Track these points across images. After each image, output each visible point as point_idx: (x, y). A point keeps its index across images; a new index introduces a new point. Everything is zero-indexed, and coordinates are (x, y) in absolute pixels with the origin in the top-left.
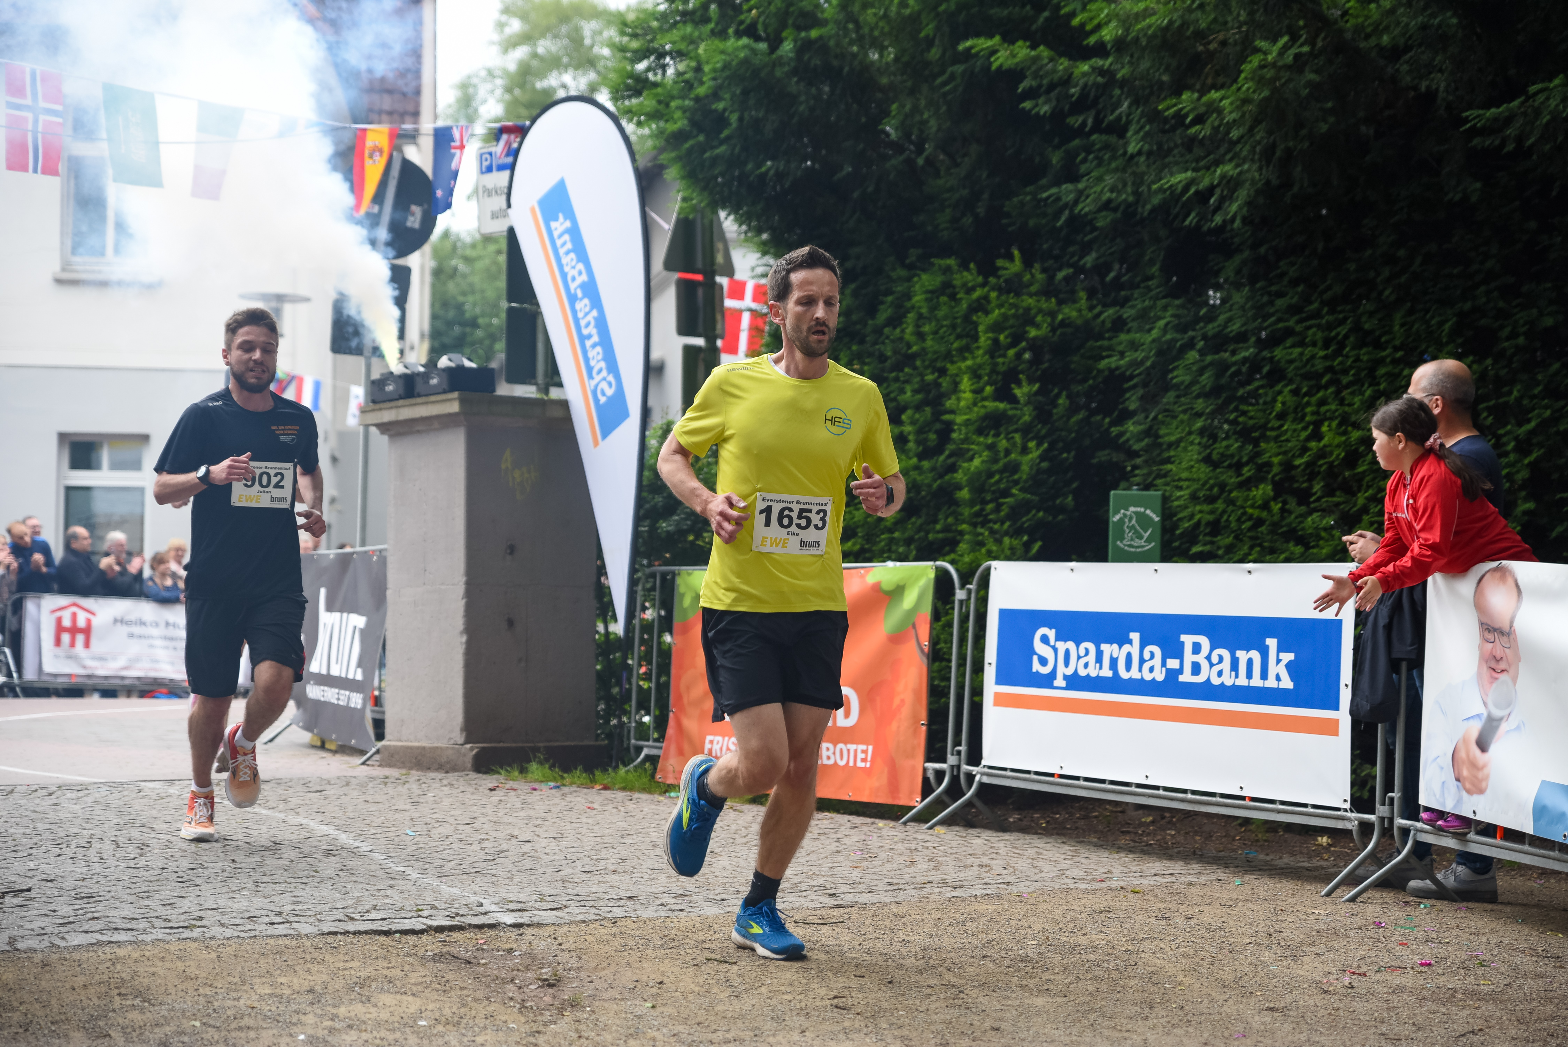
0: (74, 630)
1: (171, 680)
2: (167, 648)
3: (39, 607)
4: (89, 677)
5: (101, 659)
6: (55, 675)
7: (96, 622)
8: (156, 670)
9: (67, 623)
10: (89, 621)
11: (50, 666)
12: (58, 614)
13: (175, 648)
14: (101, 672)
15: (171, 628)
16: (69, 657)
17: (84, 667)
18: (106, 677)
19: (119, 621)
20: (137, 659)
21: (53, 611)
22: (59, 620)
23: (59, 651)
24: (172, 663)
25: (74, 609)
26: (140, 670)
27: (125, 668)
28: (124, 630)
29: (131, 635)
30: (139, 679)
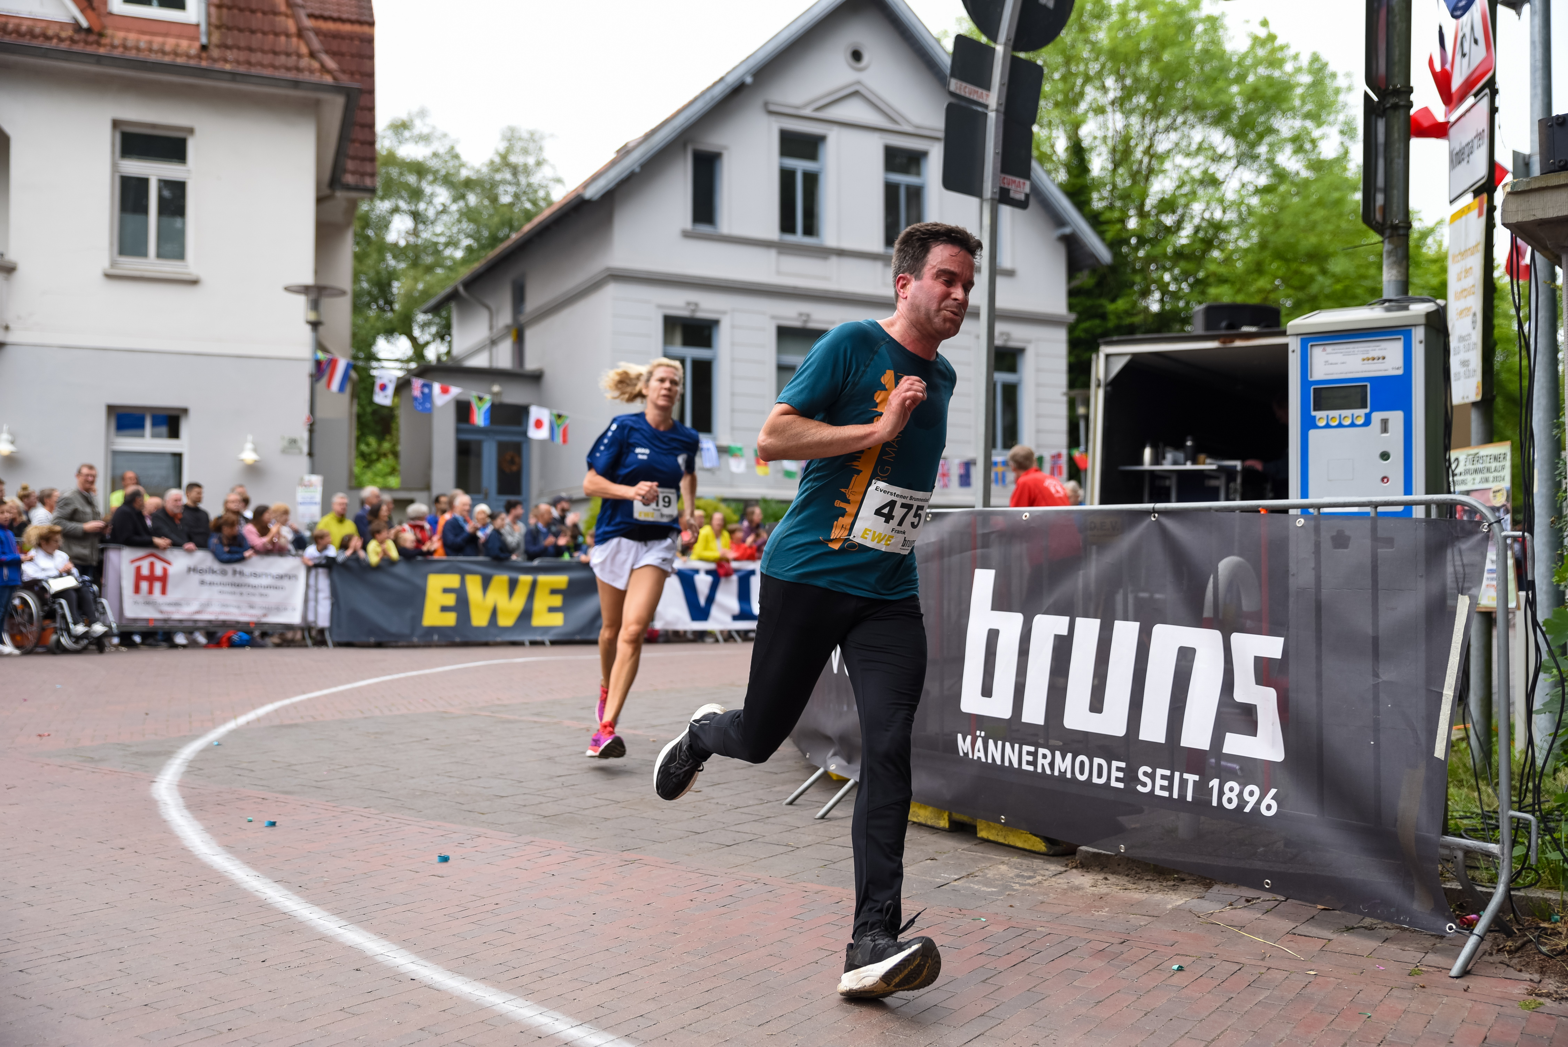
0: (151, 579)
1: (238, 623)
2: (234, 593)
3: (120, 558)
4: (165, 620)
5: (177, 604)
6: (135, 620)
7: (171, 570)
8: (226, 614)
9: (145, 571)
10: (165, 570)
11: (131, 612)
12: (137, 564)
13: (241, 594)
14: (177, 616)
15: (238, 575)
16: (147, 603)
17: (161, 612)
18: (181, 621)
19: (191, 570)
20: (208, 604)
21: (133, 561)
22: (138, 569)
23: (138, 598)
24: (239, 607)
25: (152, 559)
26: (211, 613)
27: (198, 612)
28: (196, 578)
29: (202, 583)
30: (210, 621)
